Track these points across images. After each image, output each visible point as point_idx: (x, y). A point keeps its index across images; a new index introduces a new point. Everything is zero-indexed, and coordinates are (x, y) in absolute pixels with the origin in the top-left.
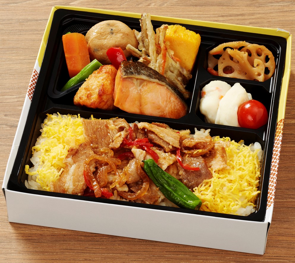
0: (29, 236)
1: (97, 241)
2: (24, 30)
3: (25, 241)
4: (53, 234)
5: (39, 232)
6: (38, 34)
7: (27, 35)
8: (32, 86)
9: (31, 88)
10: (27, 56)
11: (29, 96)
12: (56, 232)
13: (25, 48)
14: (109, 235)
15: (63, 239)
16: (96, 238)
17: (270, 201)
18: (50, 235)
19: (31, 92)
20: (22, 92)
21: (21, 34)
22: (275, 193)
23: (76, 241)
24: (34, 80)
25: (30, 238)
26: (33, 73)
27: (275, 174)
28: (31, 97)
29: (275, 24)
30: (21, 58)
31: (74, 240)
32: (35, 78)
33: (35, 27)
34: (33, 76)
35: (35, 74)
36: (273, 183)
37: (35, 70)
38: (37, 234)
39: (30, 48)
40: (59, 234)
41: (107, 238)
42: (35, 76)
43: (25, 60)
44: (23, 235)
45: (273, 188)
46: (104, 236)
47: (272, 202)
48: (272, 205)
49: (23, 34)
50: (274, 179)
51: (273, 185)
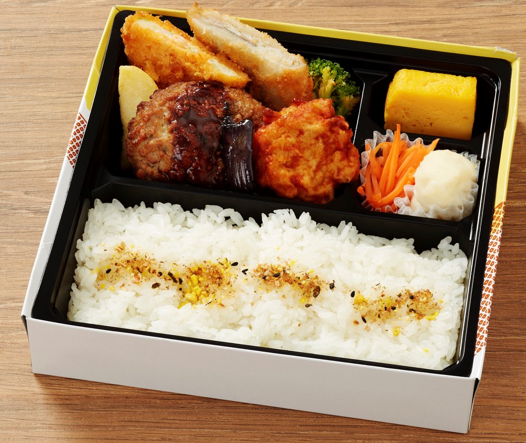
0: (66, 399)
1: (183, 407)
2: (57, 48)
3: (60, 407)
4: (107, 396)
5: (83, 392)
6: (82, 54)
7: (63, 56)
8: (75, 141)
9: (73, 144)
10: (64, 92)
11: (69, 159)
12: (112, 393)
13: (60, 79)
14: (202, 398)
15: (124, 404)
16: (180, 402)
17: (479, 342)
18: (102, 397)
19: (74, 153)
20: (54, 154)
21: (52, 55)
22: (488, 328)
23: (146, 407)
24: (78, 131)
25: (68, 402)
26: (77, 120)
27: (488, 295)
28: (73, 160)
29: (486, 37)
30: (53, 95)
31: (144, 406)
32: (80, 128)
33: (76, 42)
34: (77, 124)
35: (81, 122)
36: (486, 312)
37: (81, 115)
38: (80, 395)
39: (68, 78)
40: (118, 395)
41: (199, 402)
42: (80, 125)
43: (60, 99)
44: (56, 397)
45: (486, 320)
46: (193, 399)
47: (483, 344)
48: (483, 349)
49: (55, 55)
50: (486, 305)
51: (485, 315)
